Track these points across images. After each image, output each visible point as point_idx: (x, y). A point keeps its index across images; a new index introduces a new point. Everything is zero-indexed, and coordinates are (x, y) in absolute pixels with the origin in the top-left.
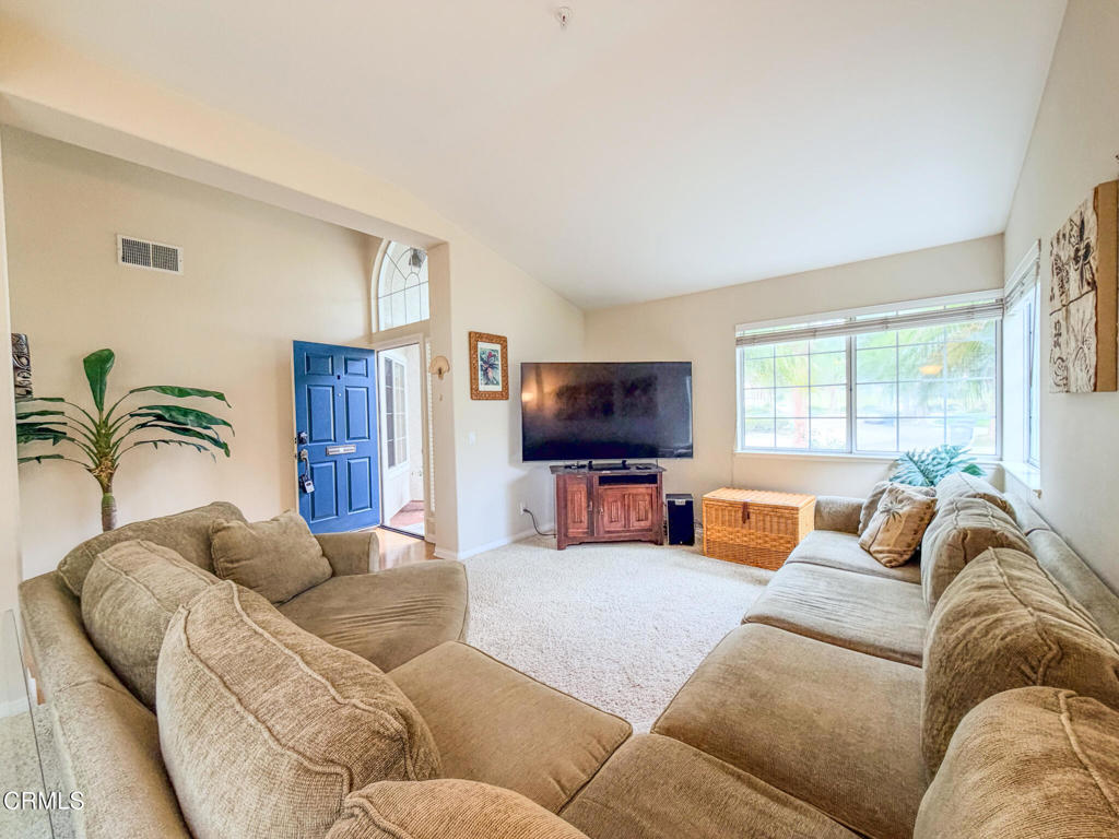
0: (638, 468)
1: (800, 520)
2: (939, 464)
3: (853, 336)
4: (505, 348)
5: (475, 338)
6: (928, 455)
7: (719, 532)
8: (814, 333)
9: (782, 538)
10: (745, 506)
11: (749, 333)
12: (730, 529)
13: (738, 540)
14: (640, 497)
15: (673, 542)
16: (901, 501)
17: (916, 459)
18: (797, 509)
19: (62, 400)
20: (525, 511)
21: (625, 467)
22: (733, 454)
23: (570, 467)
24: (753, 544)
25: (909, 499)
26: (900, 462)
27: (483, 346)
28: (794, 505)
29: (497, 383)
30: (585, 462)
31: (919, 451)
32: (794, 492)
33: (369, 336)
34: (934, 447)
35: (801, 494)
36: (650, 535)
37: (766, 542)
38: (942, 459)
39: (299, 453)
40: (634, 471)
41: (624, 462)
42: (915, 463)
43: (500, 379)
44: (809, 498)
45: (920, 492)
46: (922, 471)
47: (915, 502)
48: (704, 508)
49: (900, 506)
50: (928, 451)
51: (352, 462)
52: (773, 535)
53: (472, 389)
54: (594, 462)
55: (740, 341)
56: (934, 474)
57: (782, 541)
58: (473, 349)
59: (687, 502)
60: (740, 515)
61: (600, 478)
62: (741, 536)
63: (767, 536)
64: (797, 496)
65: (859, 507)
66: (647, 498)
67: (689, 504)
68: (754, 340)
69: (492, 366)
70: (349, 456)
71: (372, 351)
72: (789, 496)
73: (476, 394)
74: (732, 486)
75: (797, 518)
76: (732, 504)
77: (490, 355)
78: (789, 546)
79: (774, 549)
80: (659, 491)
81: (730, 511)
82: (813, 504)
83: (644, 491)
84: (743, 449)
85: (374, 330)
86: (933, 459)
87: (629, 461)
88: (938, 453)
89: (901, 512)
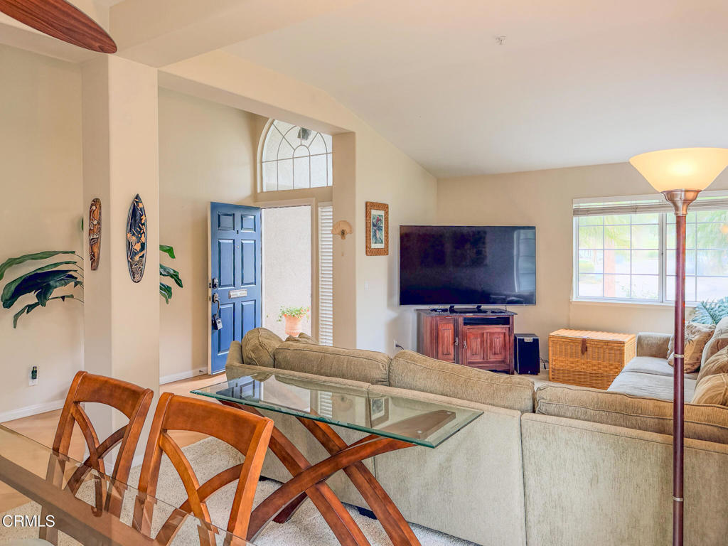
0: (493, 312)
1: (625, 351)
2: (723, 310)
3: (664, 214)
4: (387, 213)
5: (369, 206)
6: (716, 305)
7: (562, 362)
8: (635, 209)
9: (612, 365)
10: (584, 342)
11: (584, 205)
12: (571, 360)
13: (577, 368)
14: (496, 336)
15: (522, 372)
16: (694, 333)
17: (708, 307)
18: (623, 343)
19: (73, 252)
20: (397, 346)
21: (479, 311)
22: (570, 302)
23: (435, 310)
24: (589, 370)
25: (699, 331)
26: (697, 309)
27: (375, 212)
28: (621, 340)
29: (382, 242)
30: (448, 307)
31: (710, 301)
32: (619, 332)
33: (255, 195)
34: (720, 299)
35: (624, 334)
36: (503, 367)
37: (599, 368)
38: (725, 307)
39: (213, 296)
40: (490, 315)
41: (479, 307)
42: (707, 310)
43: (383, 238)
44: (632, 336)
45: (706, 327)
46: (711, 316)
47: (702, 333)
48: (551, 344)
49: (693, 336)
50: (716, 301)
51: (244, 304)
52: (605, 363)
53: (366, 246)
54: (457, 307)
55: (577, 212)
56: (719, 317)
57: (611, 367)
58: (368, 214)
59: (534, 340)
60: (580, 348)
61: (465, 319)
62: (581, 364)
63: (599, 364)
64: (622, 335)
65: (668, 340)
66: (502, 336)
67: (536, 342)
68: (588, 212)
69: (380, 229)
70: (243, 299)
71: (258, 208)
72: (616, 335)
73: (370, 252)
74: (569, 328)
75: (623, 350)
76: (574, 340)
77: (378, 220)
78: (617, 370)
79: (605, 374)
80: (511, 330)
81: (571, 346)
82: (636, 339)
83: (499, 330)
84: (577, 298)
85: (259, 191)
86: (719, 307)
87: (484, 307)
88: (723, 302)
89: (693, 339)
